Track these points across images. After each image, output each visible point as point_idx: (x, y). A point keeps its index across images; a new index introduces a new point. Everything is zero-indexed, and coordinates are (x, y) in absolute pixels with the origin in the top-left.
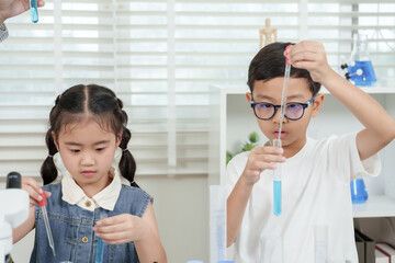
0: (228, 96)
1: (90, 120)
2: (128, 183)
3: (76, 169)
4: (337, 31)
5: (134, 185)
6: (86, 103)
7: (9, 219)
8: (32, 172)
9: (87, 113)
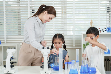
0: (83, 34)
1: (58, 39)
2: (64, 49)
3: (56, 46)
4: (106, 21)
5: (66, 50)
6: (58, 36)
7: (48, 53)
8: (50, 47)
9: (58, 38)
